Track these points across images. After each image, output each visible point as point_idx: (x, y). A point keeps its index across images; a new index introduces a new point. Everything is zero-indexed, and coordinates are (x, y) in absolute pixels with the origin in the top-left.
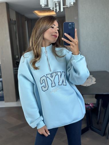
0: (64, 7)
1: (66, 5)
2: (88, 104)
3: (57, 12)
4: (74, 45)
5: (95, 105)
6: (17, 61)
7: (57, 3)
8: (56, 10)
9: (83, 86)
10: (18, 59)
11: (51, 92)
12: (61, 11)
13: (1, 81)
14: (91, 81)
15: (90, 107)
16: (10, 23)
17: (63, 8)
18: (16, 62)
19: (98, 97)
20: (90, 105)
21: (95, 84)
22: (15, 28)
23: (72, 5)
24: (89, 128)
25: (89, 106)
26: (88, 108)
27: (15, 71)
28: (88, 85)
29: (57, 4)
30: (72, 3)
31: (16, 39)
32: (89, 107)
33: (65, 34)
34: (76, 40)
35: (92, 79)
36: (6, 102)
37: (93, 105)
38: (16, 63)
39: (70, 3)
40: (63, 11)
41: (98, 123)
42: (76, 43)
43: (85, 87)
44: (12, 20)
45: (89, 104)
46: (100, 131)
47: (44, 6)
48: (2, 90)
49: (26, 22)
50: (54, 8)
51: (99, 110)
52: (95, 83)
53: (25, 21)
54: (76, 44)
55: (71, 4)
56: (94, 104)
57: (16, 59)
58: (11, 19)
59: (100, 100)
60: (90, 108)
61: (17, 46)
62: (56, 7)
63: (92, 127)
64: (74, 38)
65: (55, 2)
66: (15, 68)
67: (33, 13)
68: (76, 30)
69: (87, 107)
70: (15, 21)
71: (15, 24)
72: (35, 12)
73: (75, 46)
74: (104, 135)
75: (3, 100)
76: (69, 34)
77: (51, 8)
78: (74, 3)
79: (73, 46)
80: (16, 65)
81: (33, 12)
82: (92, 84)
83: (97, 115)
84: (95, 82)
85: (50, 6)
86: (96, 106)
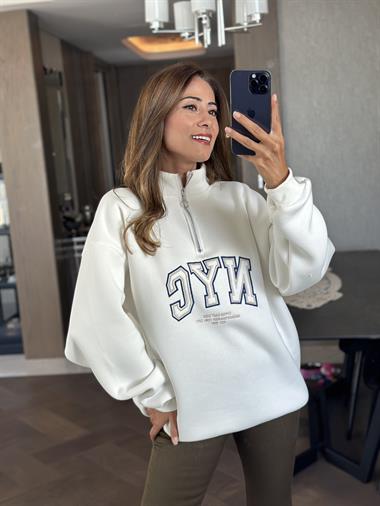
0: (228, 29)
1: (238, 21)
2: (314, 368)
3: (206, 46)
4: (268, 154)
5: (339, 371)
6: (67, 214)
7: (205, 16)
8: (201, 39)
10: (71, 208)
12: (220, 44)
13: (14, 287)
14: (327, 289)
15: (324, 377)
16: (44, 79)
17: (226, 32)
18: (62, 220)
19: (346, 345)
20: (323, 370)
21: (340, 299)
22: (59, 97)
23: (255, 22)
24: (319, 454)
25: (320, 374)
26: (317, 380)
27: (61, 249)
29: (204, 22)
30: (257, 18)
32: (320, 377)
35: (329, 282)
36: (29, 357)
37: (333, 370)
38: (65, 224)
39: (250, 16)
40: (224, 43)
41: (349, 436)
43: (303, 310)
44: (48, 71)
45: (318, 368)
46: (356, 466)
47: (160, 29)
48: (17, 315)
49: (99, 77)
50: (193, 34)
51: (354, 390)
52: (340, 295)
53: (97, 72)
55: (253, 19)
56: (336, 366)
57: (64, 209)
58: (45, 69)
60: (322, 381)
61: (67, 161)
62: (201, 30)
63: (328, 450)
64: (267, 128)
65: (197, 13)
66: (59, 241)
67: (125, 47)
69: (313, 377)
70: (60, 74)
71: (61, 84)
72: (130, 43)
73: (272, 159)
74: (368, 480)
75: (19, 351)
76: (251, 115)
77: (186, 34)
78: (262, 16)
80: (64, 229)
82: (329, 299)
83: (347, 404)
84: (340, 291)
85: (179, 28)
86: (344, 376)
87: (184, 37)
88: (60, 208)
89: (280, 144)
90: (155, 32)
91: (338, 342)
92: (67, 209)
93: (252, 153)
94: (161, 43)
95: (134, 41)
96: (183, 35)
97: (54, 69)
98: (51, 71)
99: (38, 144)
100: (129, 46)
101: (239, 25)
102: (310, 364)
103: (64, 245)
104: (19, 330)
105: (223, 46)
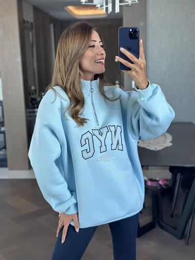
0: (121, 4)
2: (155, 181)
3: (109, 12)
4: (138, 69)
5: (168, 183)
6: (33, 96)
8: (107, 9)
9: (149, 150)
10: (34, 94)
11: (98, 161)
12: (116, 12)
13: (3, 133)
14: (165, 141)
15: (160, 185)
16: (23, 26)
17: (120, 6)
18: (30, 99)
19: (173, 169)
20: (160, 182)
21: (171, 146)
22: (31, 36)
23: (135, 1)
24: (156, 224)
26: (156, 187)
27: (28, 115)
28: (158, 149)
31: (33, 56)
32: (158, 185)
33: (122, 49)
34: (141, 61)
35: (166, 137)
36: (10, 169)
37: (165, 182)
38: (31, 101)
40: (118, 11)
41: (172, 216)
42: (143, 66)
43: (153, 151)
44: (26, 22)
45: (158, 181)
46: (175, 230)
47: (85, 2)
48: (5, 147)
49: (52, 26)
50: (103, 6)
51: (176, 192)
52: (171, 144)
53: (50, 23)
54: (141, 68)
56: (167, 180)
57: (31, 93)
58: (24, 21)
59: (178, 174)
60: (159, 188)
61: (34, 69)
62: (107, 4)
63: (161, 222)
66: (28, 110)
67: (65, 11)
68: (141, 41)
69: (155, 185)
70: (32, 23)
71: (32, 28)
72: (68, 9)
73: (140, 72)
74: (181, 238)
75: (5, 166)
76: (129, 50)
77: (99, 6)
79: (137, 72)
80: (30, 104)
81: (65, 8)
82: (166, 146)
83: (171, 199)
84: (171, 142)
85: (95, 2)
86: (171, 185)
87: (98, 7)
88: (29, 93)
89: (144, 64)
90: (83, 4)
91: (168, 168)
92: (33, 94)
93: (129, 69)
94: (84, 10)
95: (71, 8)
96: (97, 6)
97: (29, 21)
98: (27, 22)
99: (19, 60)
100: (68, 10)
101: (127, 2)
102: (154, 179)
103: (30, 112)
104: (6, 155)
105: (118, 13)
